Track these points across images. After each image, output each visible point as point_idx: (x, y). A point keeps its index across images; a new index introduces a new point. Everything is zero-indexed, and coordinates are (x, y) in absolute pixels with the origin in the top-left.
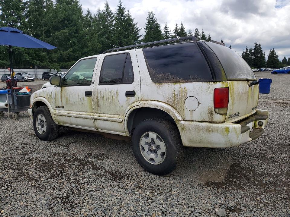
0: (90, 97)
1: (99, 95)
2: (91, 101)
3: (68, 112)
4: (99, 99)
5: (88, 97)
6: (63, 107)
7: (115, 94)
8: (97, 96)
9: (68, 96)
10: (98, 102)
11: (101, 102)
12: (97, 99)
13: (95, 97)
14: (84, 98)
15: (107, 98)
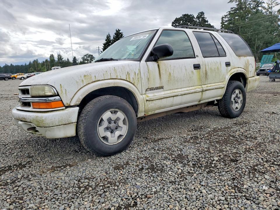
0: (199, 70)
1: (207, 67)
2: (200, 74)
3: (171, 91)
4: (208, 70)
5: (197, 70)
6: (162, 88)
7: (219, 64)
8: (206, 68)
9: (172, 72)
10: (206, 74)
11: (209, 73)
12: (206, 71)
13: (204, 69)
14: (192, 72)
15: (214, 69)
